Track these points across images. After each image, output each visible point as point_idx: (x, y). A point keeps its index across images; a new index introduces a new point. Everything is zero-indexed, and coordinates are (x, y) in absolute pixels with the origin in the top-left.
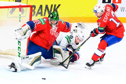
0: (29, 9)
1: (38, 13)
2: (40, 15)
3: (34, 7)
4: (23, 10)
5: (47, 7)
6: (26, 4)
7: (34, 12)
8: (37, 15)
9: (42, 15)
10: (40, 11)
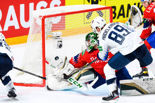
0: (108, 11)
1: (120, 15)
2: (122, 17)
3: (114, 7)
4: (102, 13)
5: (129, 6)
6: (104, 6)
7: (115, 14)
8: (118, 18)
9: (124, 17)
10: (122, 12)
